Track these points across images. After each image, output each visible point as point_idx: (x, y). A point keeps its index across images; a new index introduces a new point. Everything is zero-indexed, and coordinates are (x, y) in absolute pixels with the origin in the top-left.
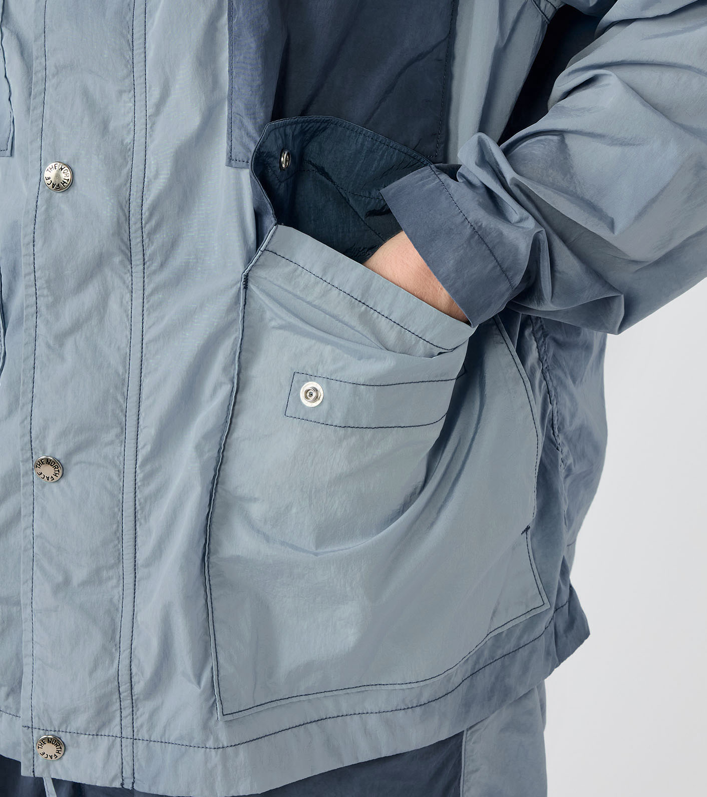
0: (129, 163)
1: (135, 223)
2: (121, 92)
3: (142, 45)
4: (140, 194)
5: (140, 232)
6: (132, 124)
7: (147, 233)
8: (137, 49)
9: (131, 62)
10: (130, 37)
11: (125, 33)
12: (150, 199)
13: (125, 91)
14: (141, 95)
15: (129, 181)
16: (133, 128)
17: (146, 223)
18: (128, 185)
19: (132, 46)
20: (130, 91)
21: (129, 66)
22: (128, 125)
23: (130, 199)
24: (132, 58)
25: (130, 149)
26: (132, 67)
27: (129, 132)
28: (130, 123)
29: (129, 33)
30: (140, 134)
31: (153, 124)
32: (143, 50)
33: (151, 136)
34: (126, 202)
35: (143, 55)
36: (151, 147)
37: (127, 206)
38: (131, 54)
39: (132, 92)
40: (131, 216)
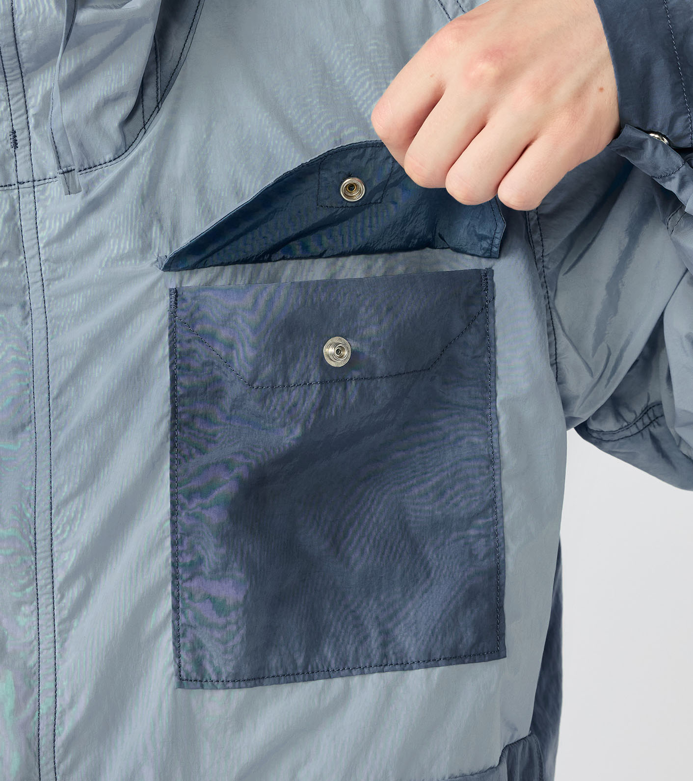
0: (35, 690)
1: (47, 764)
2: (19, 604)
3: (48, 548)
4: (52, 727)
5: (53, 773)
6: (36, 643)
7: (61, 774)
8: (41, 552)
9: (33, 567)
10: (31, 538)
11: (26, 533)
12: (63, 733)
13: (26, 603)
14: (46, 607)
15: (37, 712)
16: (36, 648)
17: (60, 762)
18: (37, 716)
19: (34, 549)
20: (32, 603)
21: (31, 573)
22: (31, 643)
23: (39, 735)
24: (34, 563)
25: (35, 673)
26: (35, 573)
27: (32, 652)
28: (33, 641)
29: (30, 532)
30: (47, 654)
31: (64, 641)
32: (49, 553)
33: (61, 656)
34: (35, 739)
35: (49, 560)
36: (62, 669)
37: (37, 743)
38: (33, 559)
39: (35, 603)
40: (41, 754)
